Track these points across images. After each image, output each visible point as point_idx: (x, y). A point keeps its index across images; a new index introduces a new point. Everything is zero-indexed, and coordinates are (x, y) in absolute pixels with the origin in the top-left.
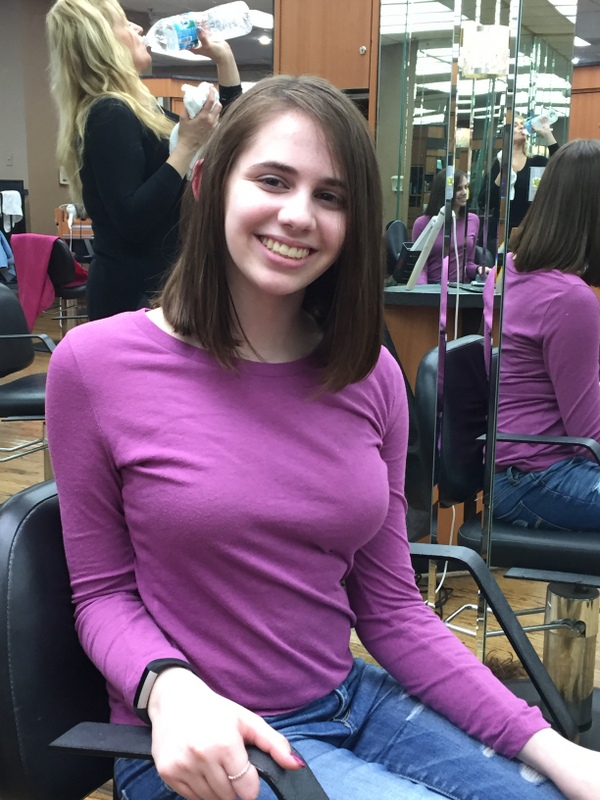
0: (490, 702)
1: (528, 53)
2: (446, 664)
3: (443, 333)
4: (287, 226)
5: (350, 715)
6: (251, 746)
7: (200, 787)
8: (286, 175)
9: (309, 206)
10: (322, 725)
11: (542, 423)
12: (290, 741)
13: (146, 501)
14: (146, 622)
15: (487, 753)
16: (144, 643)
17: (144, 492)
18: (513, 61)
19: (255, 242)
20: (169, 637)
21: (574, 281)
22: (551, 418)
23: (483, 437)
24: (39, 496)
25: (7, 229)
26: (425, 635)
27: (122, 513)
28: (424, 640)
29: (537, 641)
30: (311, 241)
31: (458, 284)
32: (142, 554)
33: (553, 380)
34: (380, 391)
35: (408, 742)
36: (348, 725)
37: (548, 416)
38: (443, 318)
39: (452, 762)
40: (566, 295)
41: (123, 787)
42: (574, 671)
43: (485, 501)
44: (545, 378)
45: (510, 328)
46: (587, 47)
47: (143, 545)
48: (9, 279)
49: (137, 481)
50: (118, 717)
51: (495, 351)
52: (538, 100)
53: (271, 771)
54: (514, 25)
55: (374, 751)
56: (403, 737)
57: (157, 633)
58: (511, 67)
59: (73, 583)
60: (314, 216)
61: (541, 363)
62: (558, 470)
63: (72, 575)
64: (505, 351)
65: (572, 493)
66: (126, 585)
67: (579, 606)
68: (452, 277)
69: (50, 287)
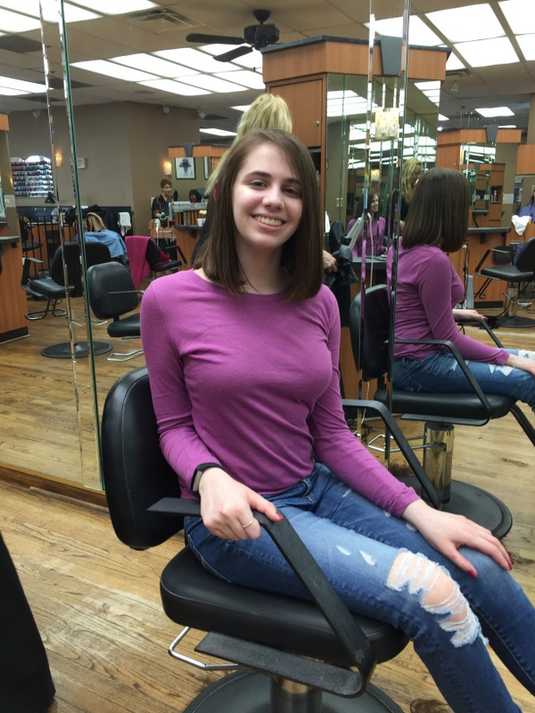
0: (386, 487)
1: (413, 125)
2: (360, 465)
3: (363, 284)
4: (268, 206)
5: (312, 494)
6: (254, 510)
7: (228, 533)
8: (265, 178)
9: (279, 196)
10: (296, 499)
11: (421, 333)
12: (277, 508)
13: (197, 374)
14: (197, 441)
15: (387, 515)
16: (196, 454)
17: (196, 369)
18: (401, 130)
19: (251, 219)
20: (210, 450)
21: (436, 251)
22: (426, 330)
23: (387, 341)
24: (138, 375)
25: (123, 234)
26: (350, 449)
27: (184, 383)
28: (349, 452)
29: (419, 455)
30: (282, 215)
31: (372, 256)
32: (195, 405)
33: (425, 307)
34: (325, 311)
35: (344, 509)
36: (311, 500)
37: (424, 329)
38: (363, 275)
39: (368, 520)
40: (431, 259)
41: (189, 533)
42: (440, 470)
43: (389, 377)
44: (421, 307)
45: (402, 279)
46: (447, 121)
47: (196, 399)
48: (125, 262)
49: (192, 363)
50: (185, 495)
51: (393, 293)
52: (419, 152)
53: (267, 523)
54: (402, 108)
55: (326, 514)
56: (341, 506)
57: (203, 448)
58: (401, 134)
59: (158, 422)
60: (282, 200)
61: (419, 298)
62: (431, 359)
63: (158, 418)
64: (399, 293)
65: (439, 371)
66: (187, 423)
67: (443, 435)
68: (368, 253)
69: (147, 266)
